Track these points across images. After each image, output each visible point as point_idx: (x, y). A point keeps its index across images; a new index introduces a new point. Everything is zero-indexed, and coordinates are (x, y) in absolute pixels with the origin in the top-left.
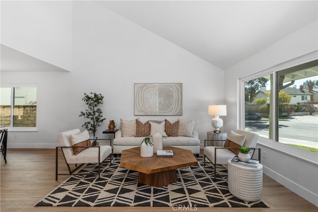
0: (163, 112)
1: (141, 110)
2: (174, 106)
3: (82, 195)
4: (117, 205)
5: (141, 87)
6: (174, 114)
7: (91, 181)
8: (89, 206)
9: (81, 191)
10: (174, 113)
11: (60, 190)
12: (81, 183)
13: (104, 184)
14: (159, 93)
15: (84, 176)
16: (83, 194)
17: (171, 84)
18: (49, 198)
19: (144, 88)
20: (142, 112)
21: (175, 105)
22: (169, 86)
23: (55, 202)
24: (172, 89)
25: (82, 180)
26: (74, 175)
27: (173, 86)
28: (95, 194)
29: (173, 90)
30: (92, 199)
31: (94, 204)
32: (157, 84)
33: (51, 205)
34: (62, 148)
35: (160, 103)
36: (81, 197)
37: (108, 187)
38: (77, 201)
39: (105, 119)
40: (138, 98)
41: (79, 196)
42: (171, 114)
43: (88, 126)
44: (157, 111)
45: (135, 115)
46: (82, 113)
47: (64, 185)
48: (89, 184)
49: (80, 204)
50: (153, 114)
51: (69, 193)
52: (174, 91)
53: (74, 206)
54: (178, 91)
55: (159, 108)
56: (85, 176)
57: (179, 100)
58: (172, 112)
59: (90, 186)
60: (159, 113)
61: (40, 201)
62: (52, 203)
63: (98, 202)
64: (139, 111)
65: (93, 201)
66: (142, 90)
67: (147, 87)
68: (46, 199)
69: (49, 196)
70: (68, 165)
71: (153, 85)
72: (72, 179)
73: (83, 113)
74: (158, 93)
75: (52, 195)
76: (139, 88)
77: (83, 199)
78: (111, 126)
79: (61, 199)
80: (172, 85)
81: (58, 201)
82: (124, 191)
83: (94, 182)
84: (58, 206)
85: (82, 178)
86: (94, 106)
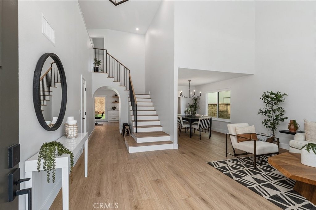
3: (233, 170)
4: (252, 189)
7: (248, 167)
8: (232, 178)
9: (235, 169)
11: (224, 162)
12: (240, 165)
13: (255, 173)
15: (245, 162)
16: (235, 171)
18: (215, 163)
23: (216, 166)
25: (242, 164)
26: (239, 158)
28: (243, 175)
30: (237, 176)
31: (236, 179)
33: (213, 166)
34: (229, 135)
36: (232, 172)
37: (258, 177)
38: (228, 172)
39: (287, 118)
41: (231, 170)
43: (267, 123)
46: (260, 110)
47: (228, 161)
48: (245, 168)
49: (228, 175)
51: (227, 166)
53: (224, 173)
56: (247, 162)
59: (244, 169)
61: (210, 162)
62: (214, 166)
63: (240, 180)
65: (237, 177)
68: (213, 162)
69: (216, 162)
70: (234, 148)
72: (236, 160)
73: (262, 111)
75: (217, 162)
77: (232, 173)
78: (291, 126)
79: (221, 166)
81: (218, 166)
82: (269, 186)
83: (250, 168)
84: (216, 168)
85: (243, 162)
86: (273, 105)
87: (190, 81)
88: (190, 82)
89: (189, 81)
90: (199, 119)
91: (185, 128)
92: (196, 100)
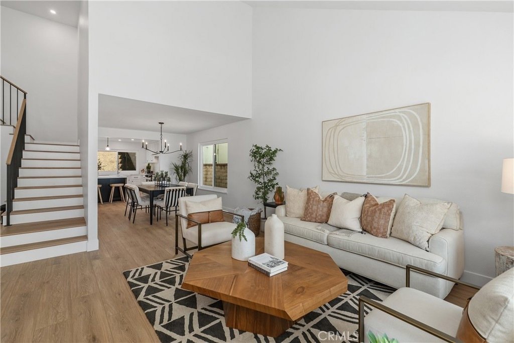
0: (376, 177)
1: (333, 172)
2: (405, 162)
5: (333, 127)
6: (403, 183)
10: (404, 180)
14: (367, 136)
17: (397, 111)
19: (338, 128)
20: (336, 176)
21: (408, 161)
22: (391, 117)
24: (399, 122)
27: (401, 114)
29: (401, 125)
32: (364, 117)
35: (370, 157)
40: (329, 148)
42: (397, 182)
44: (363, 173)
45: (323, 179)
47: (170, 262)
50: (355, 181)
52: (404, 127)
53: (133, 290)
54: (416, 125)
55: (368, 167)
57: (419, 146)
58: (399, 177)
59: (179, 275)
60: (368, 177)
64: (330, 173)
66: (334, 133)
67: (344, 126)
68: (137, 269)
70: (184, 239)
71: (354, 119)
74: (365, 135)
76: (331, 129)
78: (276, 196)
79: (142, 276)
80: (399, 112)
84: (128, 282)
86: (263, 165)
87: (163, 123)
88: (162, 125)
89: (160, 123)
90: (164, 190)
91: (146, 208)
92: (186, 157)
